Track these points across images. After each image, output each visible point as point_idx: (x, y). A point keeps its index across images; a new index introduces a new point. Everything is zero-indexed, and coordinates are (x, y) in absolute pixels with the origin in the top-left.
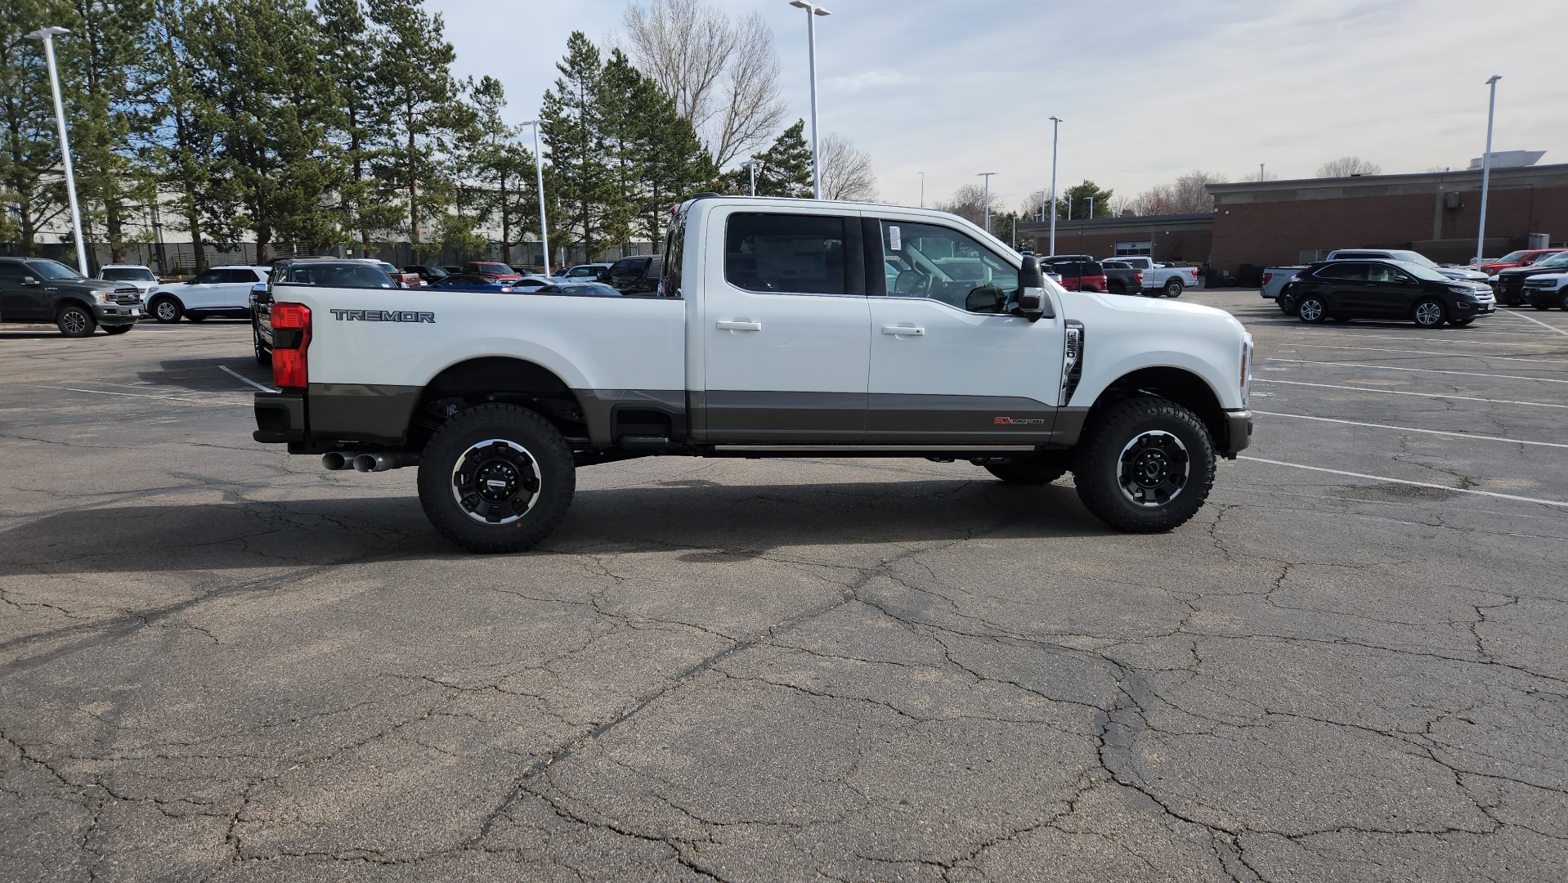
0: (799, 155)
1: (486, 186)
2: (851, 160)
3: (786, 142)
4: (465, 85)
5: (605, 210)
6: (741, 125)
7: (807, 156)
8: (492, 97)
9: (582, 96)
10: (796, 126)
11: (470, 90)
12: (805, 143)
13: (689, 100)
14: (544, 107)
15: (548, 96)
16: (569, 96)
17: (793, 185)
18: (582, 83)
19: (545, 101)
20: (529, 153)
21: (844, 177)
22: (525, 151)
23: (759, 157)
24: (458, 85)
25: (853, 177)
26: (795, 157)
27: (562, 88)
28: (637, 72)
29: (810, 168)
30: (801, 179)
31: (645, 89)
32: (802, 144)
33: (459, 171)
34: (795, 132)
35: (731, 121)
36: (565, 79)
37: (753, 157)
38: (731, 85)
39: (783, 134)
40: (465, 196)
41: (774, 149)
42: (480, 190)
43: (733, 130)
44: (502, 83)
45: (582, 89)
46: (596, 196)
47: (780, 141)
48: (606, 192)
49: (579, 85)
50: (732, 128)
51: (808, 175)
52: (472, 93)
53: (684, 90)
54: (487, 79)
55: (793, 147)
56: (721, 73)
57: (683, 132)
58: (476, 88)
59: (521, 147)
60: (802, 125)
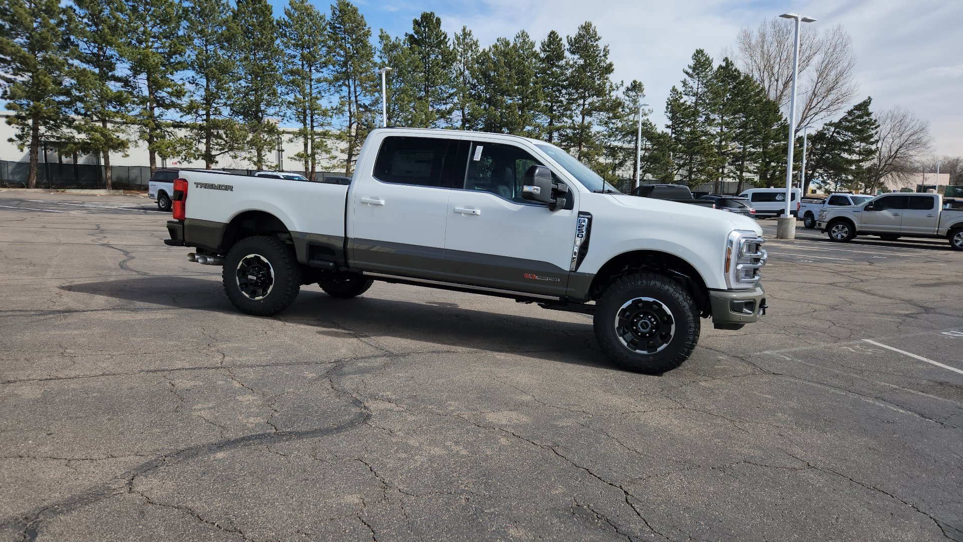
0: (865, 123)
1: (626, 146)
2: (913, 124)
3: (855, 113)
4: (619, 86)
5: (701, 160)
6: (818, 103)
7: (871, 123)
8: (636, 93)
9: (698, 89)
10: (865, 102)
11: (622, 89)
12: (871, 113)
13: (781, 87)
14: (670, 96)
15: (674, 90)
16: (690, 89)
17: (857, 144)
18: (699, 81)
19: (671, 93)
20: (653, 125)
21: (905, 137)
22: (650, 124)
23: (831, 124)
24: (614, 87)
25: (915, 137)
26: (861, 124)
27: (685, 83)
28: (738, 71)
29: (874, 132)
30: (866, 139)
31: (743, 82)
32: (869, 114)
33: (610, 136)
34: (863, 107)
35: (811, 101)
36: (688, 79)
37: (826, 124)
38: (815, 76)
39: (852, 108)
40: (613, 151)
41: (845, 119)
42: (621, 148)
43: (812, 107)
44: (643, 83)
45: (698, 84)
46: (696, 151)
47: (850, 113)
48: (703, 148)
49: (697, 82)
50: (811, 106)
51: (871, 136)
52: (625, 91)
53: (777, 81)
54: (635, 82)
55: (861, 117)
56: (807, 68)
57: (771, 110)
58: (628, 88)
59: (648, 121)
60: (870, 101)
